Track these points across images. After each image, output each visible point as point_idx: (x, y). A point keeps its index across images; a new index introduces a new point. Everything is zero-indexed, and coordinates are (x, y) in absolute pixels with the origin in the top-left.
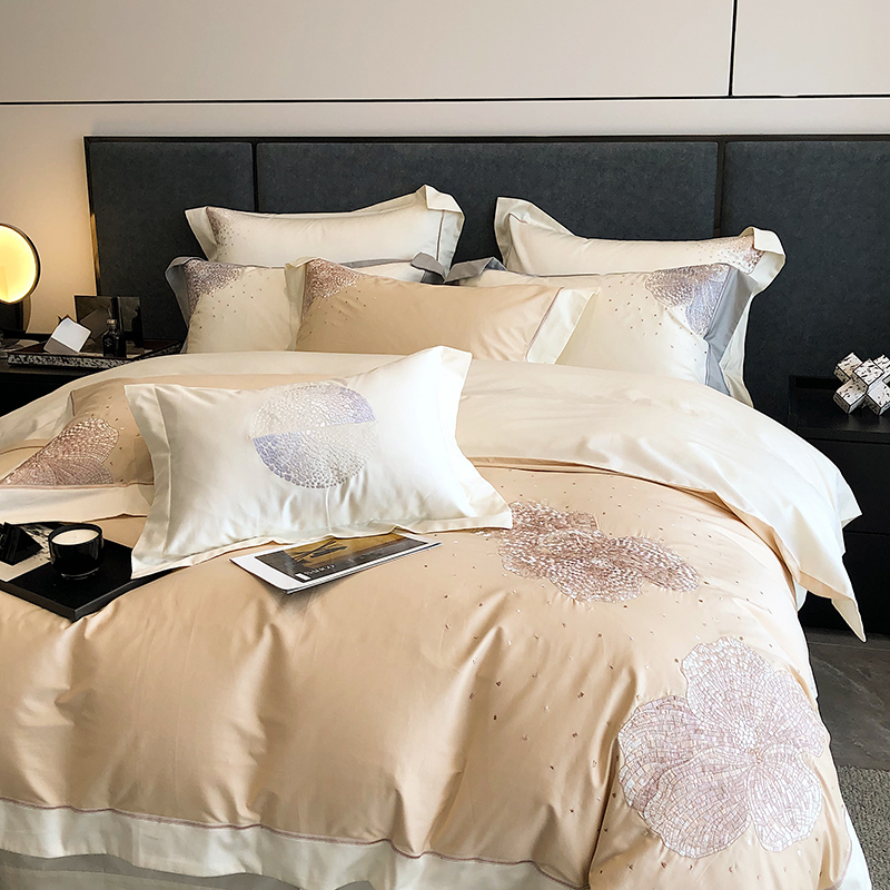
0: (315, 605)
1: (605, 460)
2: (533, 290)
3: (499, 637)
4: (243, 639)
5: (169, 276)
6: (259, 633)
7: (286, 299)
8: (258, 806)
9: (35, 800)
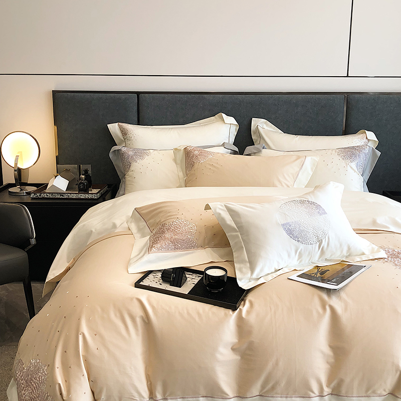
4: (318, 312)
5: (111, 155)
6: (324, 308)
8: (332, 385)
9: (224, 396)
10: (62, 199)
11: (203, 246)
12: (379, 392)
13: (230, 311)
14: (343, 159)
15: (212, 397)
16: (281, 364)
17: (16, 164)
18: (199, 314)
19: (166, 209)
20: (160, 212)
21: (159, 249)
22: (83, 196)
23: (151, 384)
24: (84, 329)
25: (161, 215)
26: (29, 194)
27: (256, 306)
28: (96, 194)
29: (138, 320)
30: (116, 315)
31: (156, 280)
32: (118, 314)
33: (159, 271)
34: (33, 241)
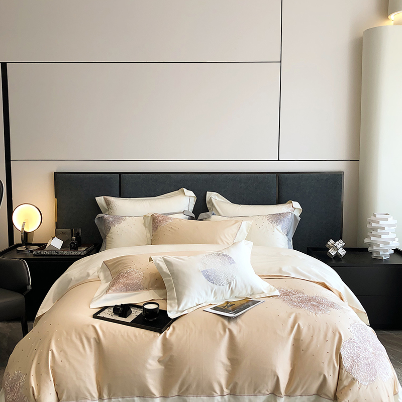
0: (239, 321)
1: (290, 274)
2: (233, 222)
3: (299, 326)
4: (220, 334)
5: (96, 222)
6: (225, 331)
7: (144, 228)
8: (230, 387)
9: (152, 396)
10: (57, 255)
11: (147, 289)
12: (263, 392)
13: (158, 334)
14: (271, 223)
15: (144, 397)
16: (192, 371)
17: (23, 229)
18: (135, 336)
19: (124, 261)
20: (120, 264)
21: (114, 291)
22: (73, 253)
23: (100, 388)
24: (53, 347)
25: (120, 266)
26: (32, 251)
27: (177, 330)
28: (84, 251)
29: (92, 341)
30: (76, 337)
31: (110, 313)
32: (78, 337)
33: (113, 306)
34: (30, 287)
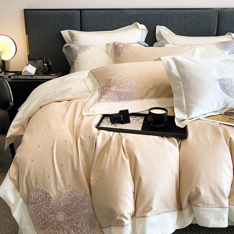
2: (189, 48)
5: (64, 50)
7: (107, 55)
10: (32, 79)
14: (220, 49)
28: (55, 76)
34: (12, 104)
